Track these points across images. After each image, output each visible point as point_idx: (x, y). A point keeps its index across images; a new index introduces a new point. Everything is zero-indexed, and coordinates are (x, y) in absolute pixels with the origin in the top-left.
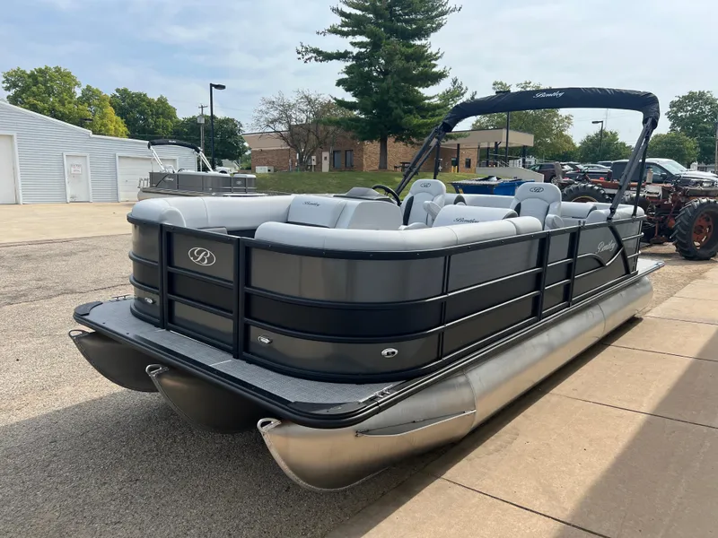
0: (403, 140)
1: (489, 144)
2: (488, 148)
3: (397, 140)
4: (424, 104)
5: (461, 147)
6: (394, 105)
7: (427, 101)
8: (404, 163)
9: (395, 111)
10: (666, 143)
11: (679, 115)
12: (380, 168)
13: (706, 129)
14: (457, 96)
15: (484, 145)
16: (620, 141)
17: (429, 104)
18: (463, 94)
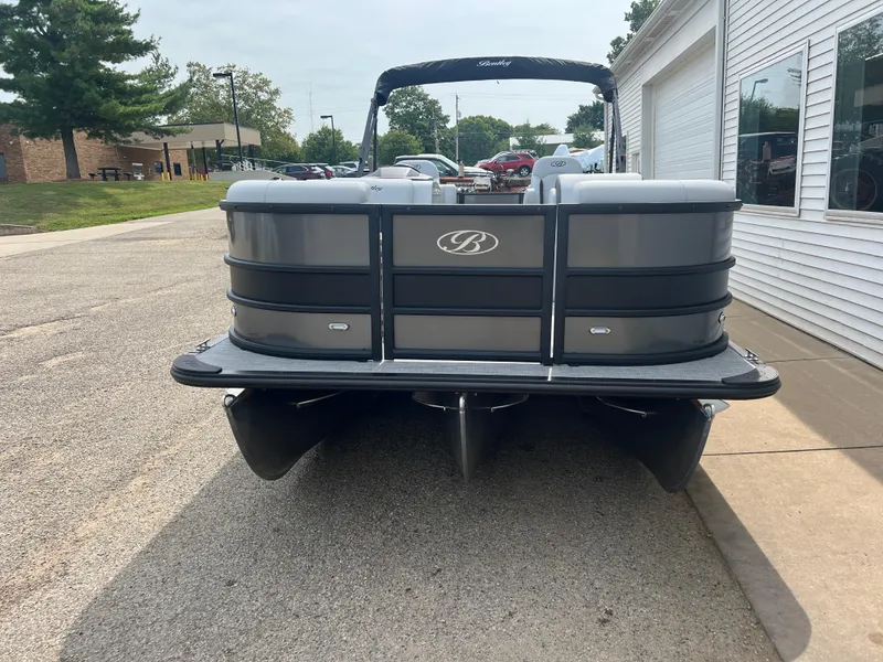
0: (100, 136)
1: (203, 143)
2: (204, 148)
3: (91, 136)
4: (125, 86)
5: (169, 147)
6: (84, 85)
7: (129, 82)
8: (104, 169)
9: (87, 93)
10: (393, 142)
11: (396, 111)
12: (69, 176)
13: (424, 127)
14: (166, 77)
15: (198, 145)
16: (345, 140)
17: (131, 86)
18: (172, 75)
